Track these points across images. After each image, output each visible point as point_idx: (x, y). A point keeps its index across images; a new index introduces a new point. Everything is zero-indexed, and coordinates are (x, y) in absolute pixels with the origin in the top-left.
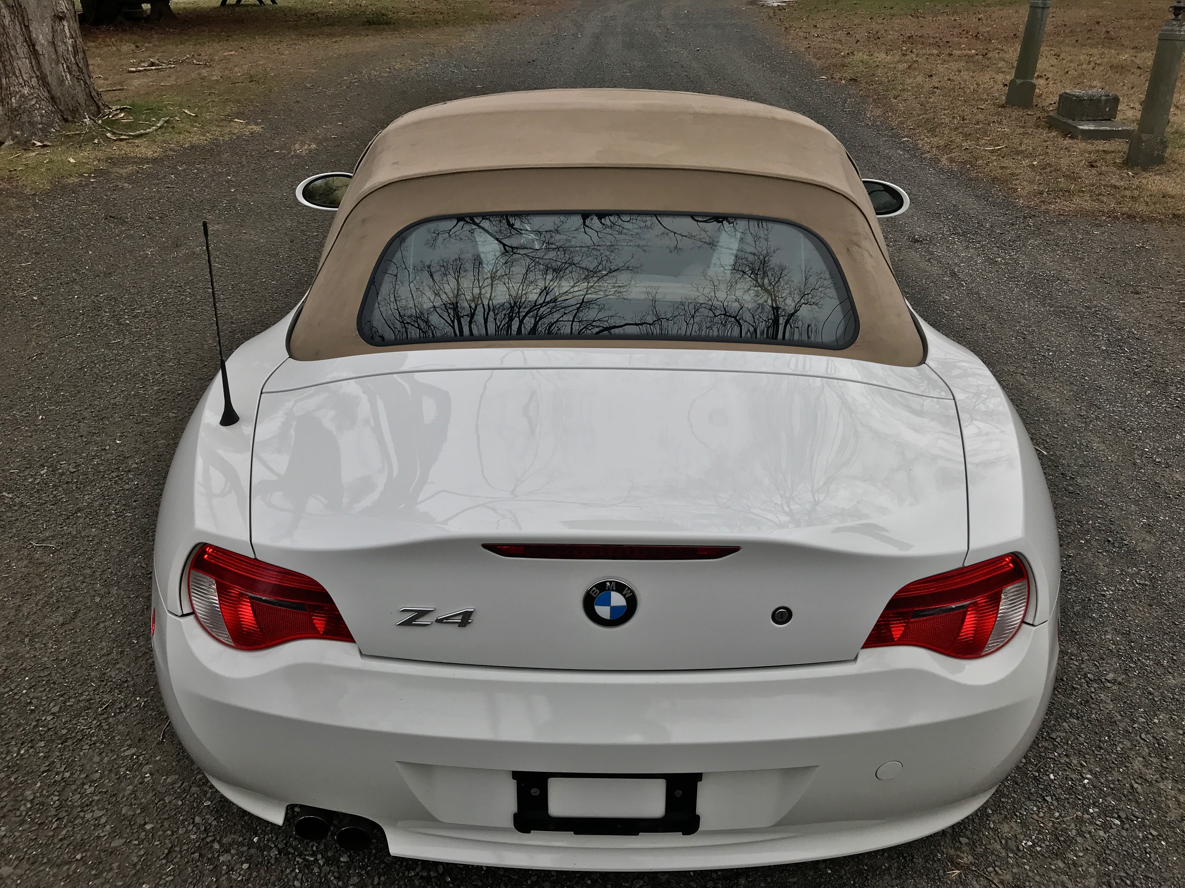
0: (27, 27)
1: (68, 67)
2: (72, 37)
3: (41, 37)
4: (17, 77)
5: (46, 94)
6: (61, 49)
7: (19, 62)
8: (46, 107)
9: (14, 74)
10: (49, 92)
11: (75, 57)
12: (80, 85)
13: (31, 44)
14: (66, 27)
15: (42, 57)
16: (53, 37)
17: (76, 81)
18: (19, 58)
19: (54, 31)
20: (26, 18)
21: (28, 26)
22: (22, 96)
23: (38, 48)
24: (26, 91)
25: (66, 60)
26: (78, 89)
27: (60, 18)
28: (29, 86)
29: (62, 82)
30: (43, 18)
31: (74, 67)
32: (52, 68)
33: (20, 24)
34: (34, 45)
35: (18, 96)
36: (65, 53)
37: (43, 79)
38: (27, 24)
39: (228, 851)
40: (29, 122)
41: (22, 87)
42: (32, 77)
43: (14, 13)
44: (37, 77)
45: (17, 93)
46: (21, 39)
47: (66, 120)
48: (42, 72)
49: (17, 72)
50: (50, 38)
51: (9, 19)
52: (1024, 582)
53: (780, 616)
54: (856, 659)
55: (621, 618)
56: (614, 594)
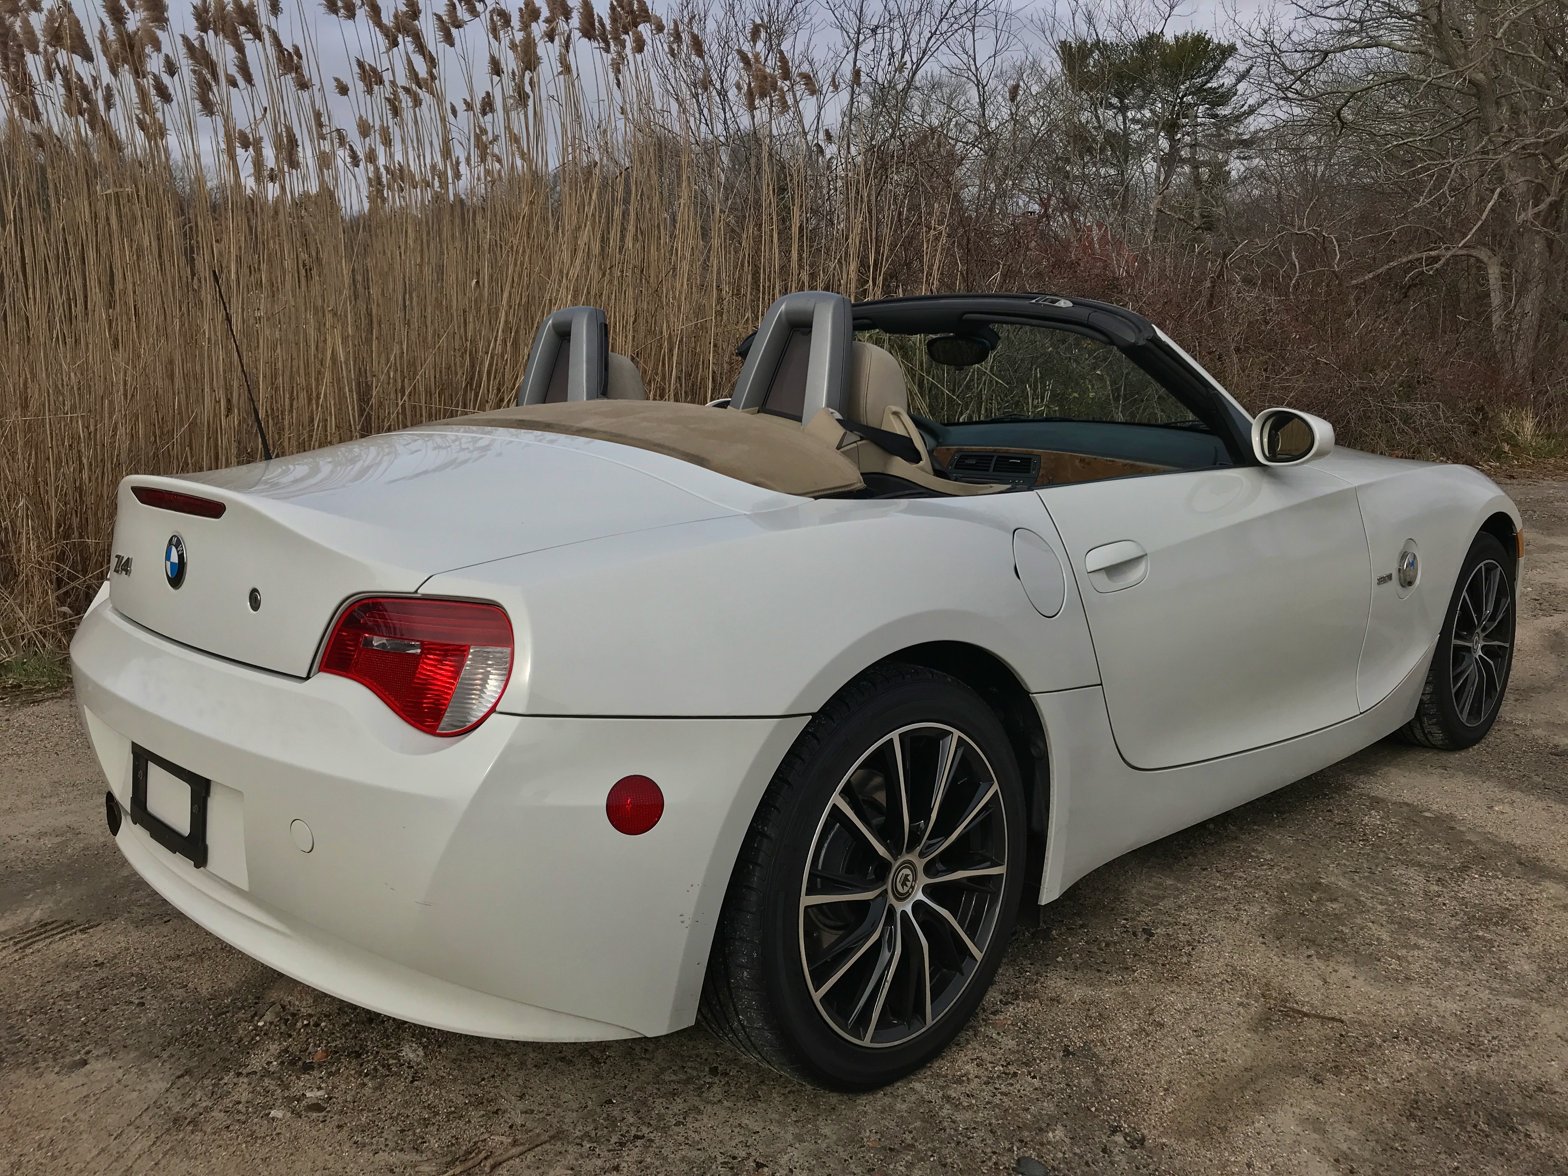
52: (508, 650)
53: (255, 600)
54: (308, 677)
55: (177, 577)
56: (174, 549)
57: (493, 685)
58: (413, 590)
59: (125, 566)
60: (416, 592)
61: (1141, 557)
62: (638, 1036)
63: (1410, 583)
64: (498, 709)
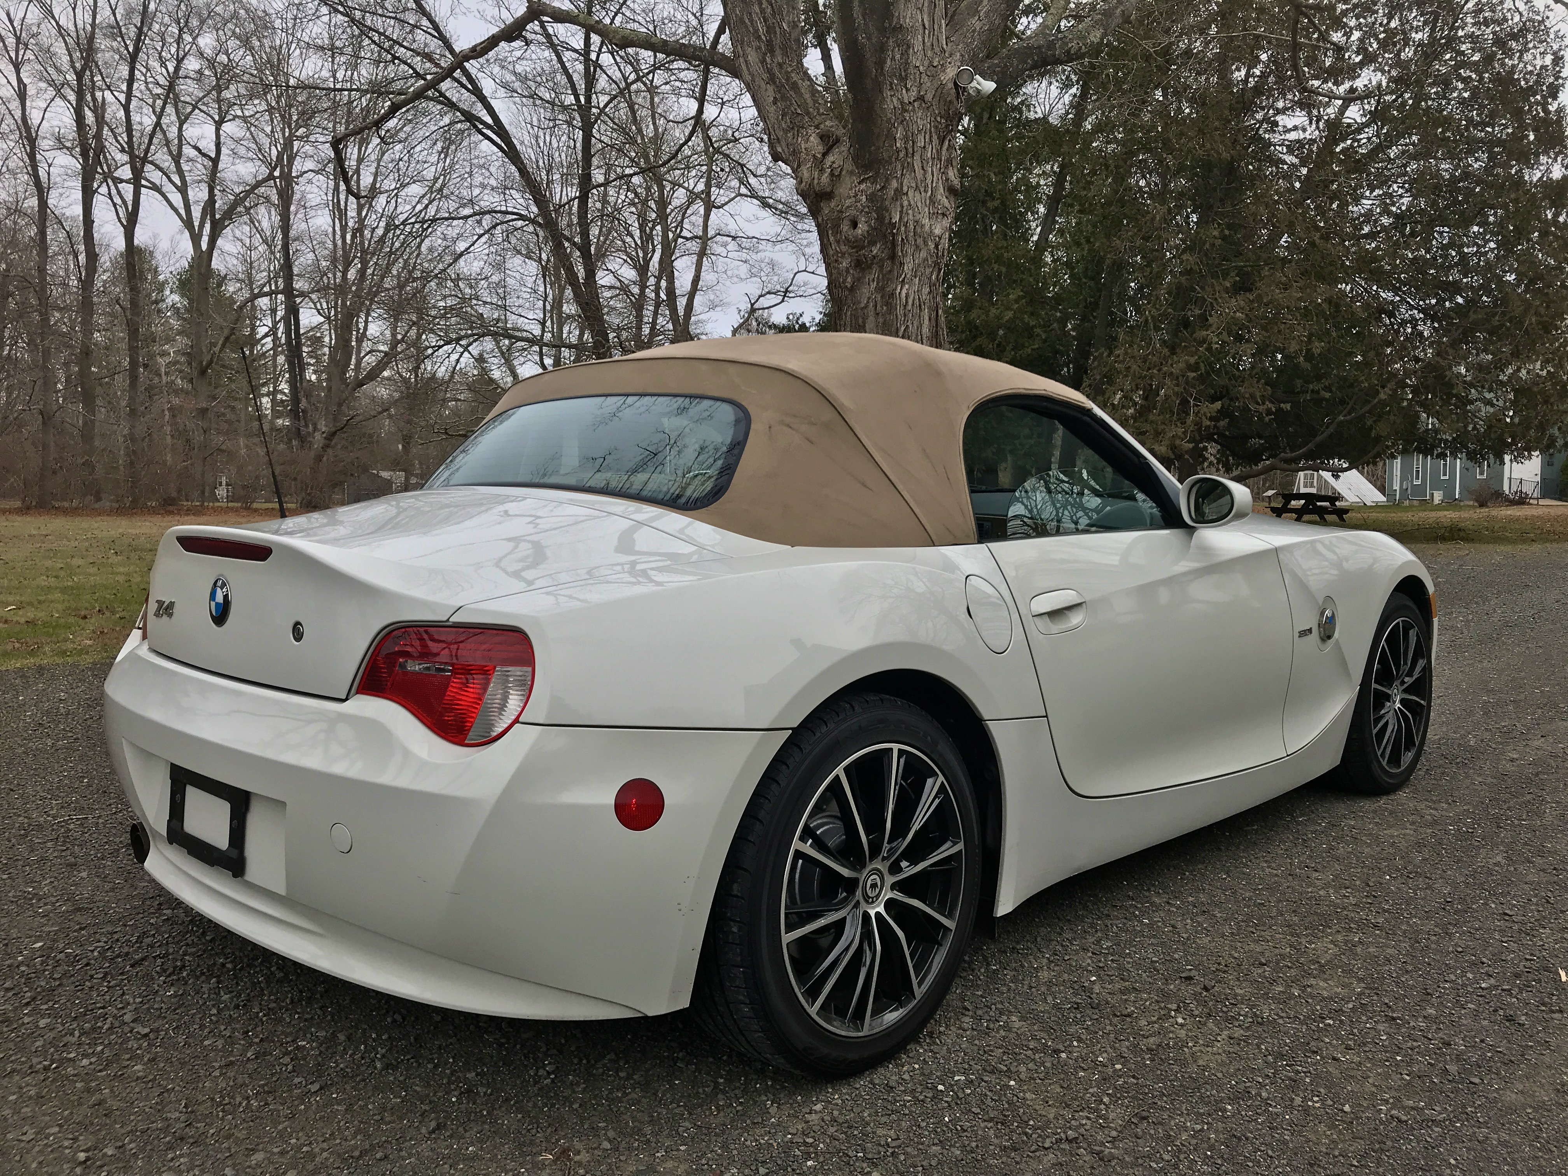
52: (530, 669)
53: (298, 632)
54: (346, 699)
55: (221, 616)
56: (219, 590)
57: (514, 703)
58: (445, 619)
59: (166, 609)
60: (448, 620)
61: (1079, 605)
62: (640, 1015)
63: (1329, 637)
64: (521, 720)
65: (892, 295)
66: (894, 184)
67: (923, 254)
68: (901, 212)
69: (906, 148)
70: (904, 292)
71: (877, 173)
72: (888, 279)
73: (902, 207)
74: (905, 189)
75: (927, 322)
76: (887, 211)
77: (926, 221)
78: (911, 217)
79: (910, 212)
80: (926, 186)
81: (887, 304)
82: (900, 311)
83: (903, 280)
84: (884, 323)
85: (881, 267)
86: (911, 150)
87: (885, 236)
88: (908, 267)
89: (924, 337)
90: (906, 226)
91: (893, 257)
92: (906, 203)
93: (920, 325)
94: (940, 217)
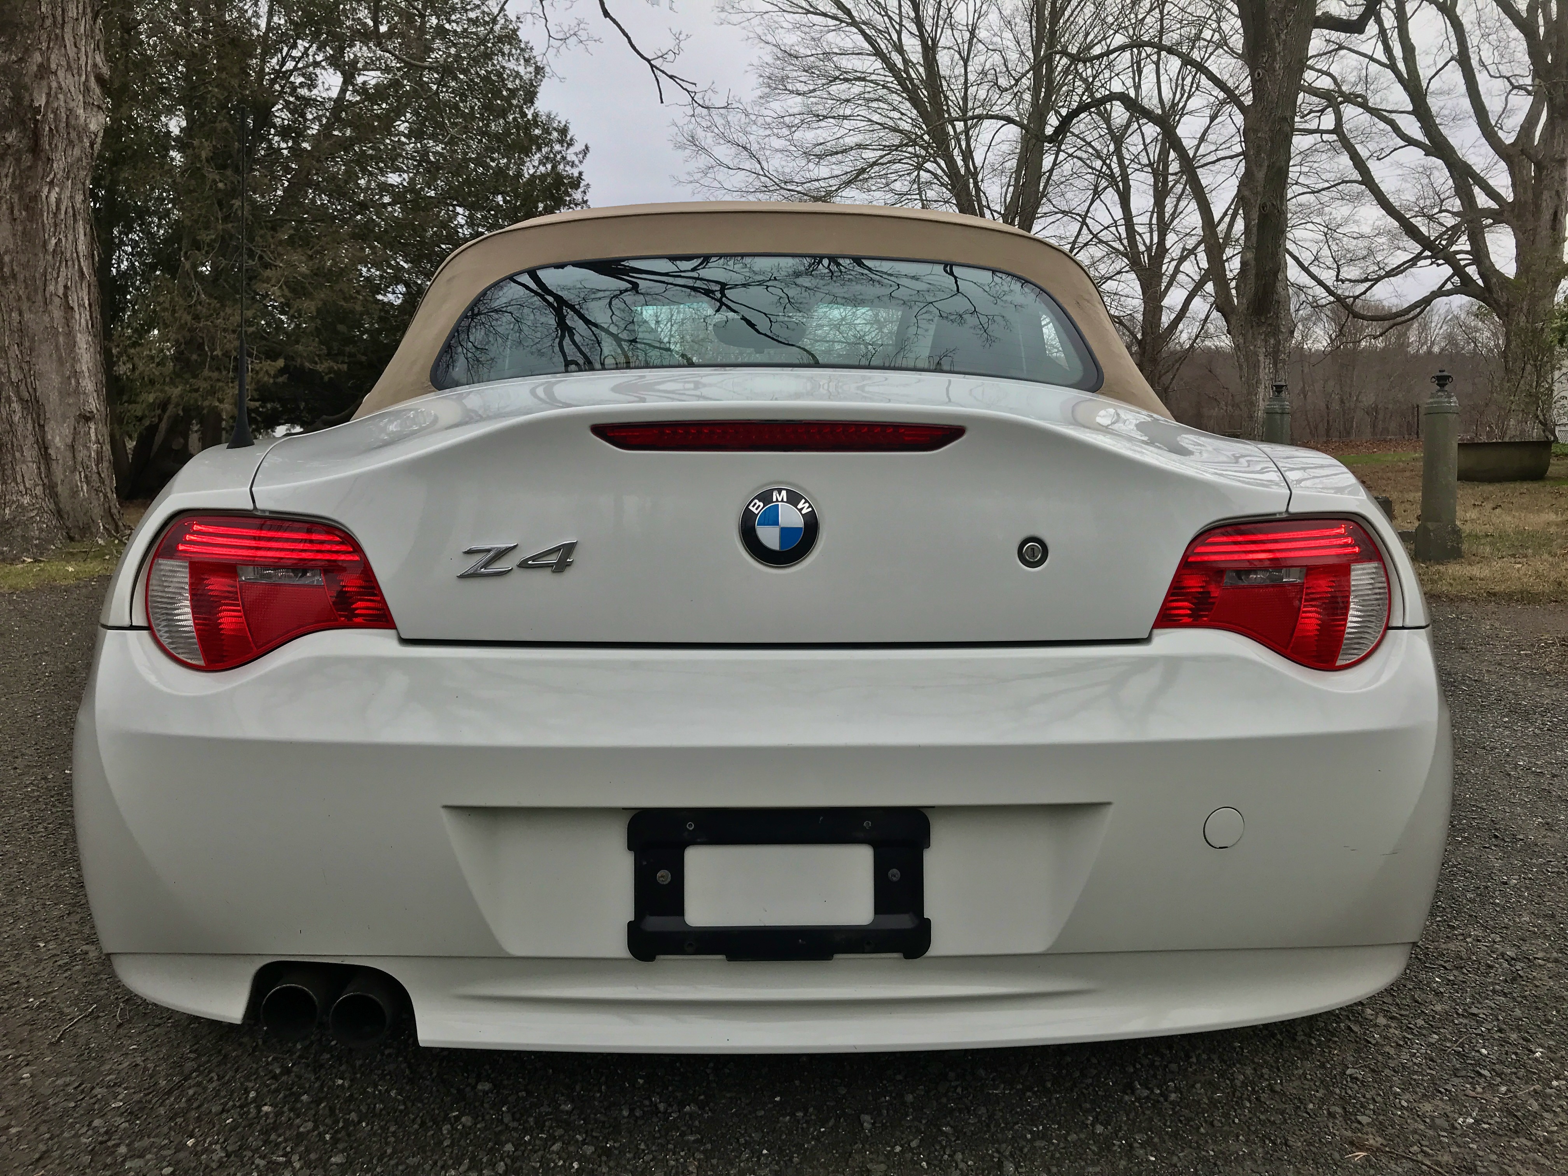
0: (41, 427)
1: (86, 477)
2: (98, 442)
3: (58, 438)
4: (17, 484)
5: (52, 506)
6: (82, 454)
7: (24, 467)
8: (48, 520)
9: (15, 480)
10: (56, 504)
11: (97, 465)
12: (99, 499)
13: (44, 448)
14: (92, 431)
15: (54, 463)
16: (74, 439)
17: (93, 494)
18: (24, 462)
19: (75, 432)
20: (42, 417)
21: (43, 426)
22: (21, 506)
23: (51, 451)
24: (26, 500)
25: (86, 467)
26: (95, 503)
27: (87, 418)
28: (31, 495)
29: (74, 493)
30: (64, 417)
31: (95, 477)
32: (66, 476)
33: (34, 423)
34: (46, 449)
35: (14, 506)
36: (86, 459)
37: (51, 490)
38: (42, 422)
39: (141, 1156)
40: (23, 536)
41: (22, 496)
42: (36, 485)
43: (28, 408)
44: (44, 485)
45: (14, 502)
46: (31, 439)
47: (72, 539)
48: (50, 480)
49: (19, 479)
50: (69, 441)
51: (20, 414)
53: (1030, 552)
54: (1149, 638)
55: (797, 549)
56: (786, 507)
65: (35, 197)
66: (37, 58)
67: (77, 152)
68: (48, 95)
69: (53, 15)
70: (53, 197)
71: (12, 40)
72: (28, 177)
73: (50, 88)
74: (53, 66)
75: (82, 237)
76: (27, 90)
77: (80, 111)
78: (62, 103)
79: (61, 96)
80: (79, 68)
81: (27, 208)
82: (47, 219)
83: (52, 182)
84: (24, 233)
85: (18, 160)
86: (60, 19)
87: (23, 122)
88: (59, 166)
89: (81, 254)
90: (55, 114)
91: (35, 149)
92: (54, 85)
93: (76, 240)
94: (95, 109)
